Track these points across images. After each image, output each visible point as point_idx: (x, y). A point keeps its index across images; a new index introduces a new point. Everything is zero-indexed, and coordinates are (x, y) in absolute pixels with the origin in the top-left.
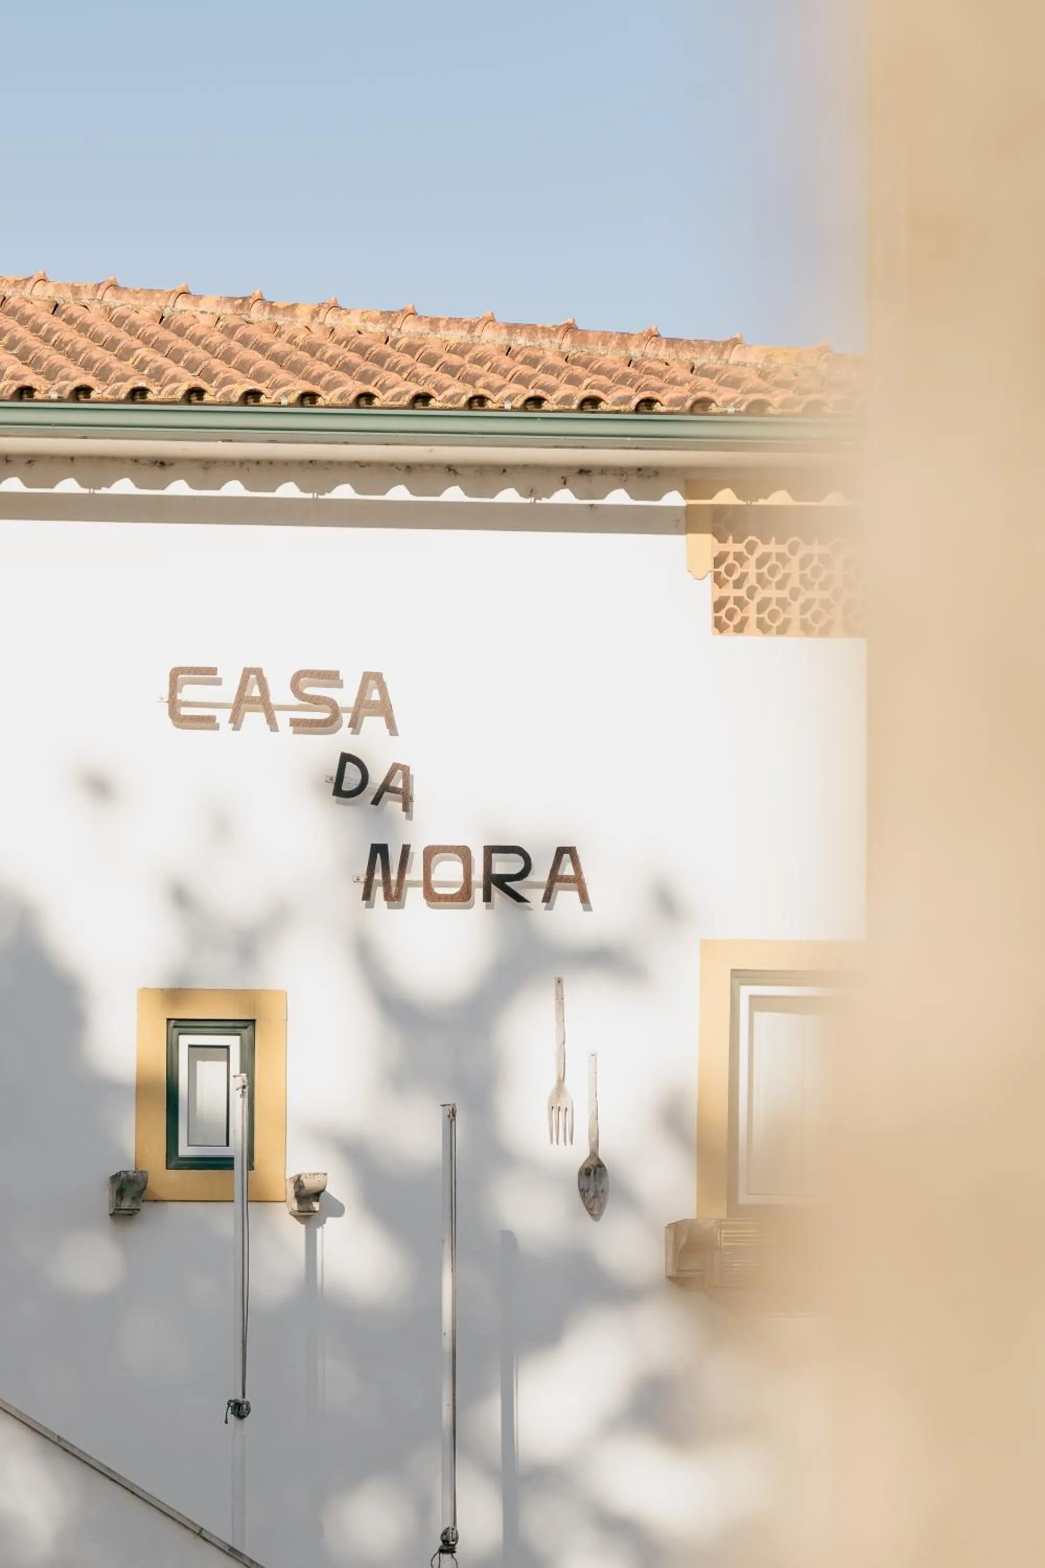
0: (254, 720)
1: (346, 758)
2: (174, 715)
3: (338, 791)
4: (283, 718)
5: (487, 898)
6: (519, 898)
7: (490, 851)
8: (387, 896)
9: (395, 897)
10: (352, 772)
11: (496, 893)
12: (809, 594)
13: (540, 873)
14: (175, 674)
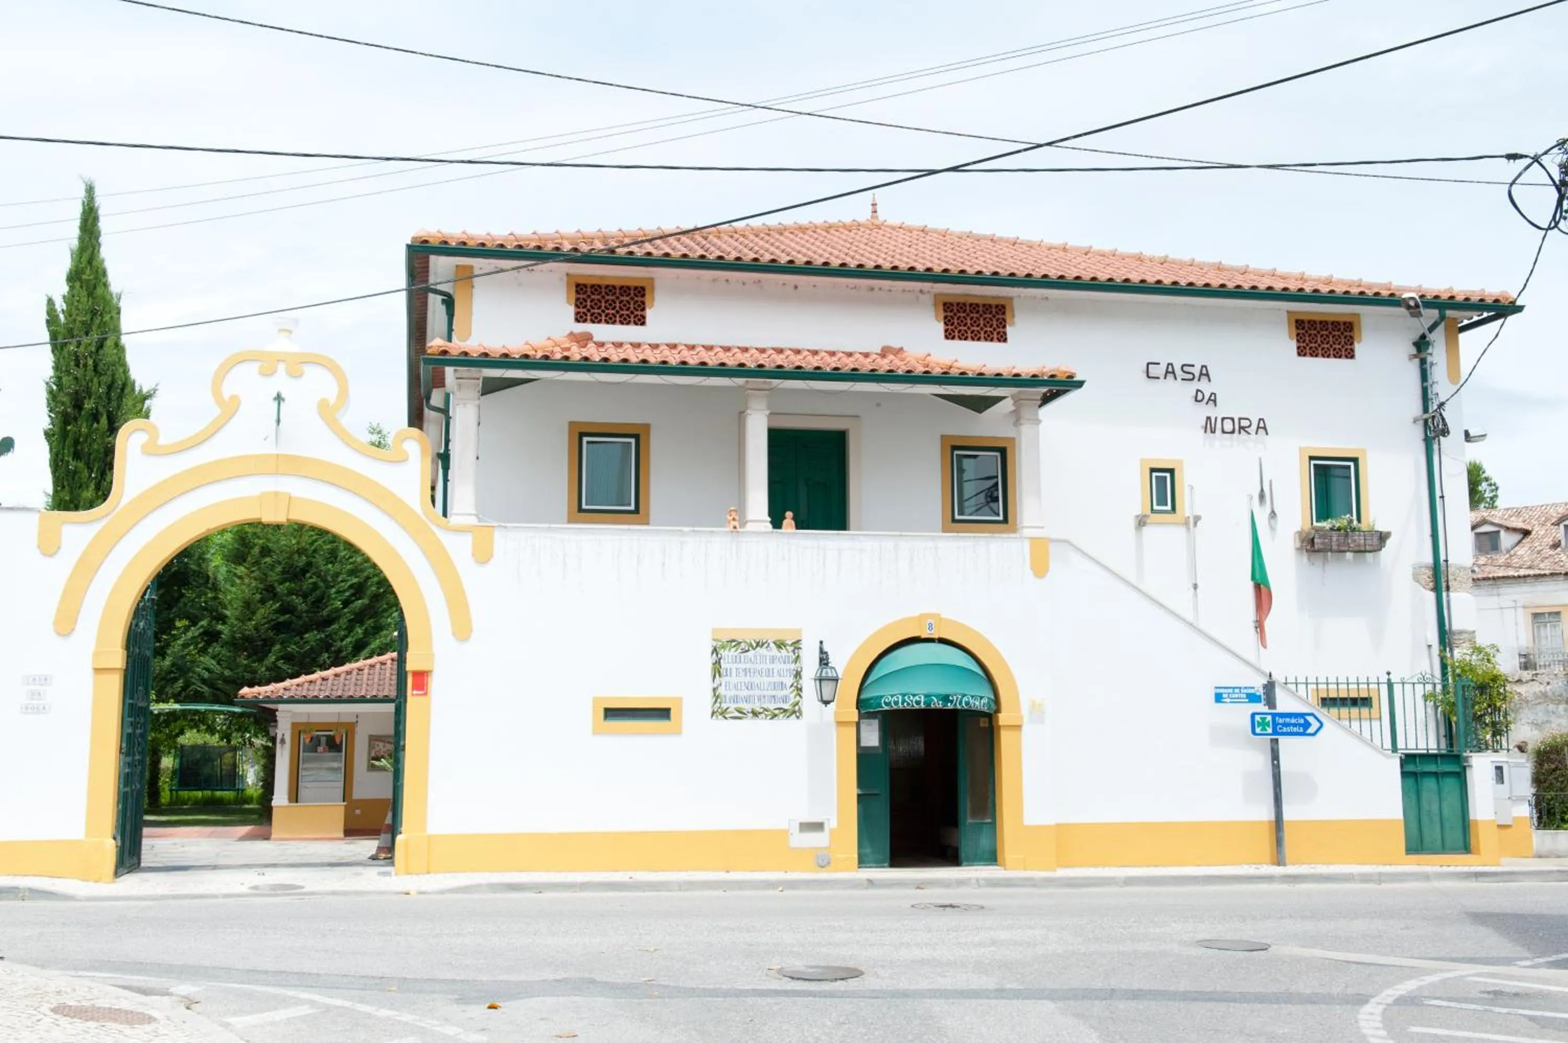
0: (1170, 376)
1: (1198, 391)
2: (1148, 377)
3: (1196, 400)
4: (1179, 379)
5: (1240, 433)
6: (1249, 433)
7: (1240, 419)
8: (1212, 432)
9: (1213, 432)
10: (1200, 394)
11: (1242, 431)
12: (1323, 346)
13: (1254, 427)
14: (1148, 364)
